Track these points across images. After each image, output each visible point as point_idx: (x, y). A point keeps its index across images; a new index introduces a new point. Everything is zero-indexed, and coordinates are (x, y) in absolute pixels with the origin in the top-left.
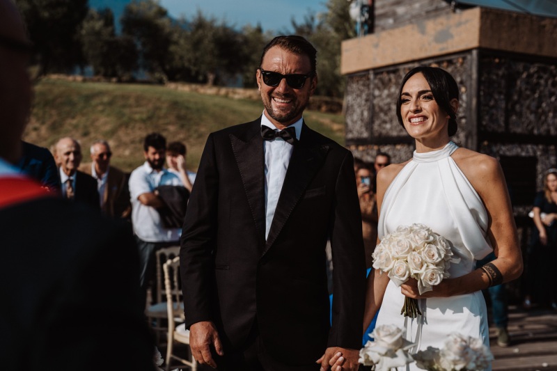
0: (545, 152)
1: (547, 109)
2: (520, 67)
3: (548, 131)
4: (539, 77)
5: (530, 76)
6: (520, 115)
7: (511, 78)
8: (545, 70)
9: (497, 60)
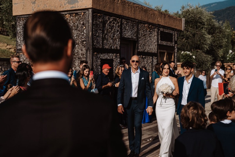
0: (116, 56)
1: (116, 38)
2: (107, 18)
3: (117, 47)
4: (114, 23)
5: (110, 22)
6: (107, 40)
7: (104, 23)
8: (115, 20)
9: (99, 15)
